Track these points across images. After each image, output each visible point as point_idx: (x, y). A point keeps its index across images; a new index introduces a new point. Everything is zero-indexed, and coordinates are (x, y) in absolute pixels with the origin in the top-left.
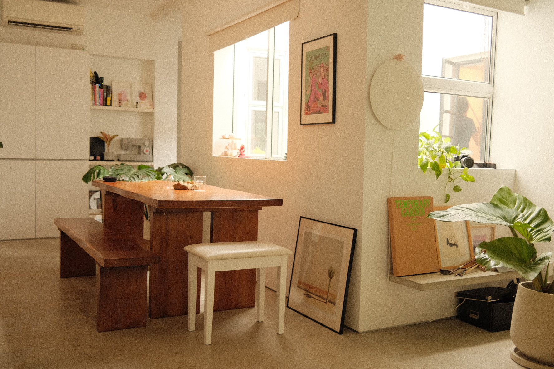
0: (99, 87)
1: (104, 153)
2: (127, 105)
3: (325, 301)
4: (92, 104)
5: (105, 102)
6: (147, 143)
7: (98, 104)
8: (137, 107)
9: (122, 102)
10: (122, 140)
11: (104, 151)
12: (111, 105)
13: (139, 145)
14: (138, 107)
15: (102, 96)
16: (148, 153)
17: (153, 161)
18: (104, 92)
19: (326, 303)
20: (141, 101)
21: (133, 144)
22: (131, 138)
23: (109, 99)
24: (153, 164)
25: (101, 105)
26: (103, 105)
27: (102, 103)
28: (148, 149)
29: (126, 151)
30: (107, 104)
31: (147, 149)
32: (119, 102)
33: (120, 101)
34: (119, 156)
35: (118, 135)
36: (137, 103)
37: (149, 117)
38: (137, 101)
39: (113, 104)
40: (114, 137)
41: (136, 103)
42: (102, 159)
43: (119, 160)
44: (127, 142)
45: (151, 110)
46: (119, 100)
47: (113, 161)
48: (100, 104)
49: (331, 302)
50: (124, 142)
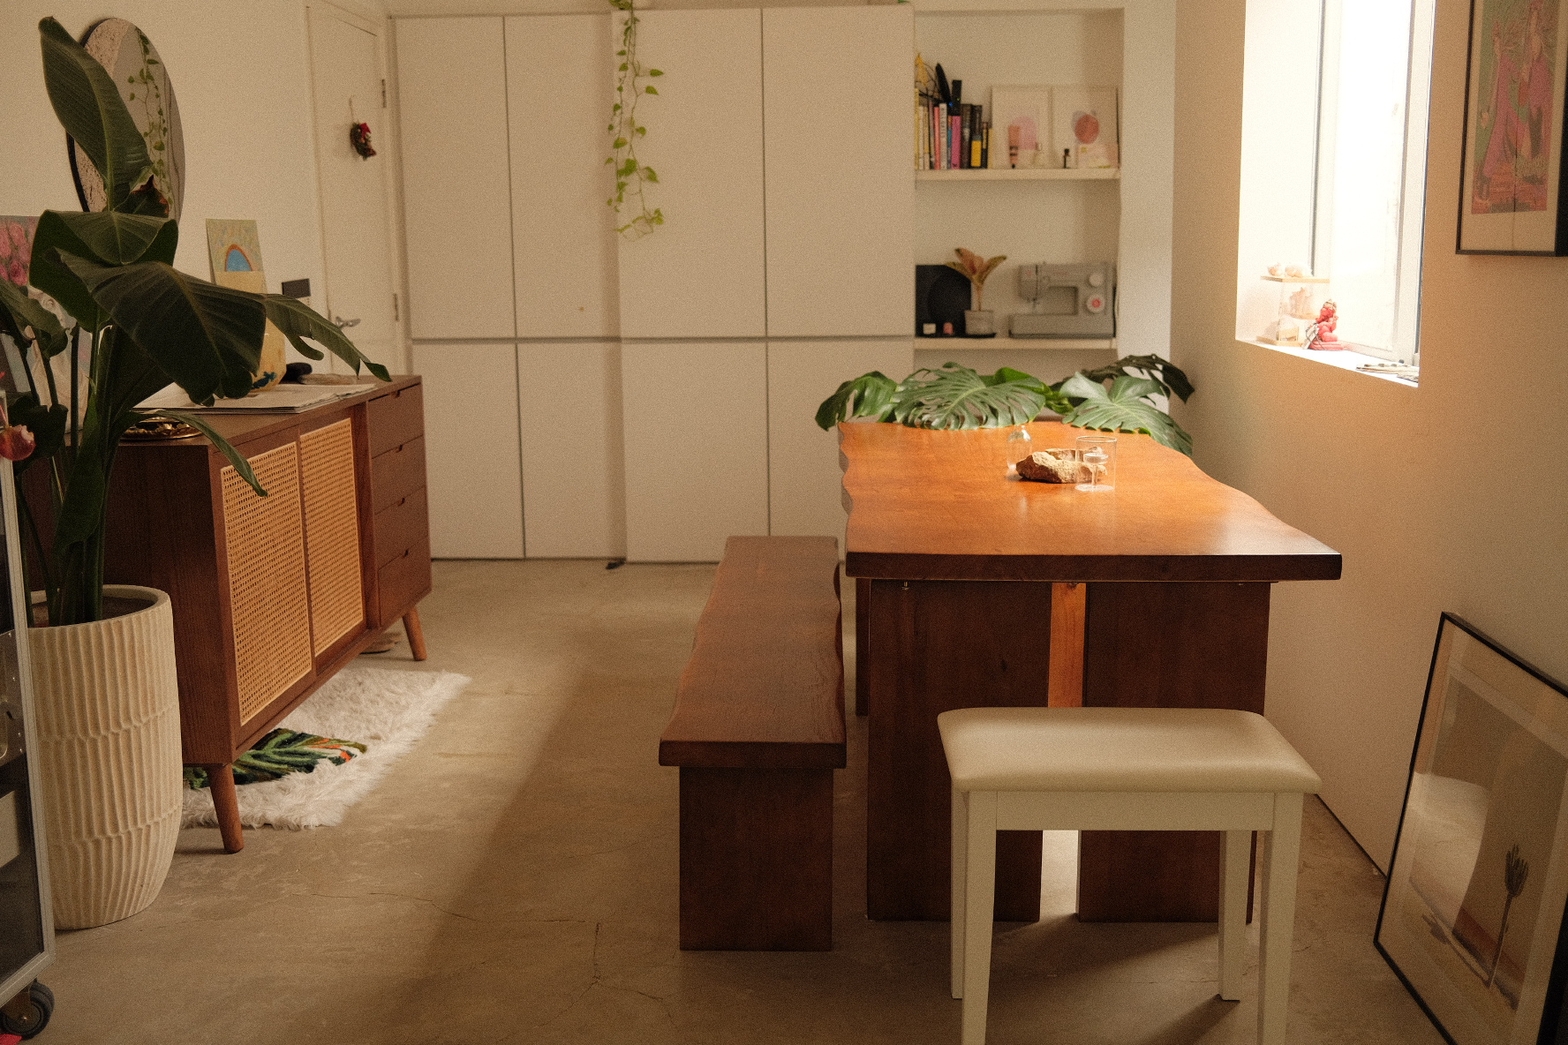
0: (950, 112)
1: (968, 313)
2: (1034, 162)
3: (1486, 977)
4: (927, 167)
5: (966, 155)
6: (1096, 279)
7: (944, 164)
8: (1065, 167)
9: (1020, 152)
10: (1020, 271)
11: (969, 308)
12: (984, 164)
13: (1073, 284)
14: (1068, 166)
15: (958, 138)
16: (1097, 310)
17: (1114, 335)
18: (962, 128)
19: (1487, 984)
20: (1081, 146)
21: (1053, 284)
22: (1049, 261)
23: (977, 146)
24: (1114, 343)
25: (955, 166)
26: (961, 167)
27: (956, 160)
28: (1099, 296)
29: (1034, 307)
30: (973, 164)
31: (1095, 298)
32: (1011, 155)
33: (1013, 151)
34: (1010, 320)
35: (1005, 258)
36: (1067, 151)
37: (1105, 194)
38: (1066, 147)
39: (992, 160)
40: (995, 262)
41: (1063, 154)
42: (960, 332)
43: (1011, 335)
44: (1033, 277)
45: (1108, 174)
46: (1011, 148)
47: (992, 336)
48: (951, 165)
49: (1504, 992)
50: (1025, 277)
